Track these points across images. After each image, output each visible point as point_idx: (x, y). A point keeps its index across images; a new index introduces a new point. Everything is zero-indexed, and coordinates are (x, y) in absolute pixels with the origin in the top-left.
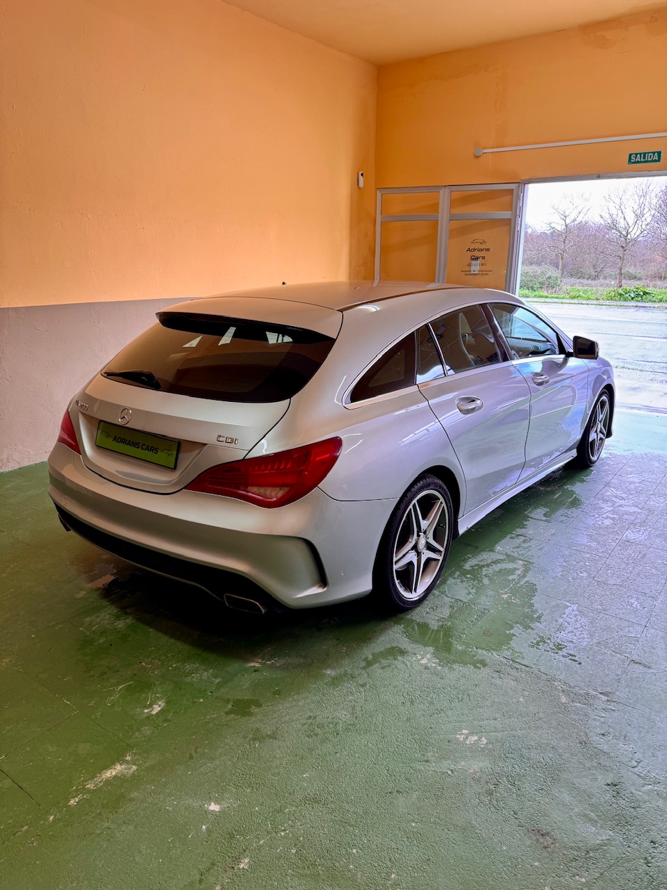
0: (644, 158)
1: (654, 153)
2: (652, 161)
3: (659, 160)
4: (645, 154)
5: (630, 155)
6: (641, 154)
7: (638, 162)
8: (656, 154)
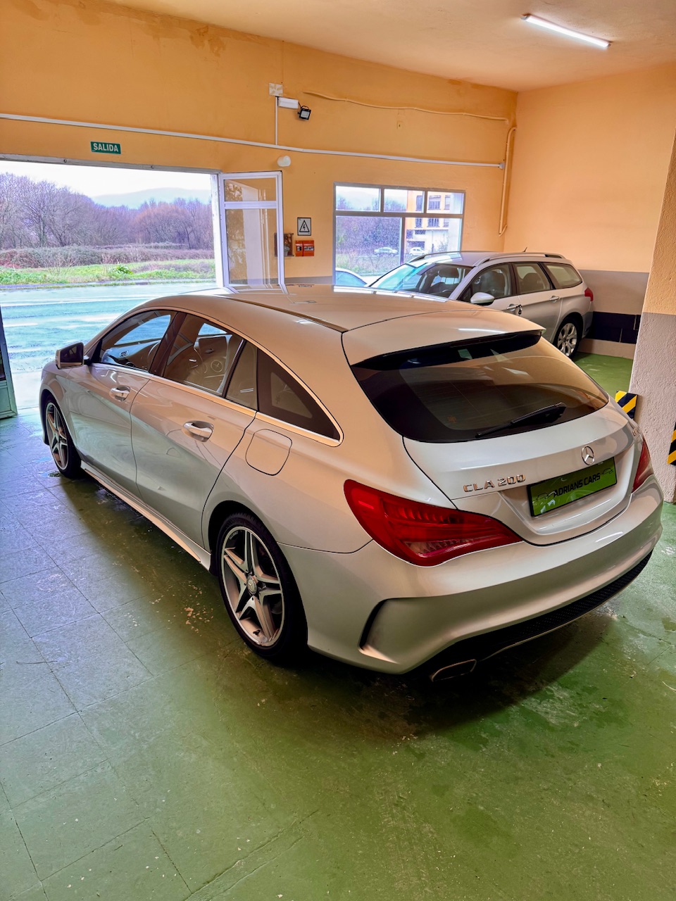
0: (106, 148)
1: (114, 145)
2: (113, 152)
3: (119, 152)
4: (105, 144)
5: (92, 143)
6: (102, 144)
7: (100, 151)
8: (116, 146)
